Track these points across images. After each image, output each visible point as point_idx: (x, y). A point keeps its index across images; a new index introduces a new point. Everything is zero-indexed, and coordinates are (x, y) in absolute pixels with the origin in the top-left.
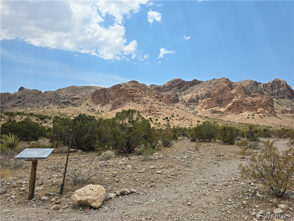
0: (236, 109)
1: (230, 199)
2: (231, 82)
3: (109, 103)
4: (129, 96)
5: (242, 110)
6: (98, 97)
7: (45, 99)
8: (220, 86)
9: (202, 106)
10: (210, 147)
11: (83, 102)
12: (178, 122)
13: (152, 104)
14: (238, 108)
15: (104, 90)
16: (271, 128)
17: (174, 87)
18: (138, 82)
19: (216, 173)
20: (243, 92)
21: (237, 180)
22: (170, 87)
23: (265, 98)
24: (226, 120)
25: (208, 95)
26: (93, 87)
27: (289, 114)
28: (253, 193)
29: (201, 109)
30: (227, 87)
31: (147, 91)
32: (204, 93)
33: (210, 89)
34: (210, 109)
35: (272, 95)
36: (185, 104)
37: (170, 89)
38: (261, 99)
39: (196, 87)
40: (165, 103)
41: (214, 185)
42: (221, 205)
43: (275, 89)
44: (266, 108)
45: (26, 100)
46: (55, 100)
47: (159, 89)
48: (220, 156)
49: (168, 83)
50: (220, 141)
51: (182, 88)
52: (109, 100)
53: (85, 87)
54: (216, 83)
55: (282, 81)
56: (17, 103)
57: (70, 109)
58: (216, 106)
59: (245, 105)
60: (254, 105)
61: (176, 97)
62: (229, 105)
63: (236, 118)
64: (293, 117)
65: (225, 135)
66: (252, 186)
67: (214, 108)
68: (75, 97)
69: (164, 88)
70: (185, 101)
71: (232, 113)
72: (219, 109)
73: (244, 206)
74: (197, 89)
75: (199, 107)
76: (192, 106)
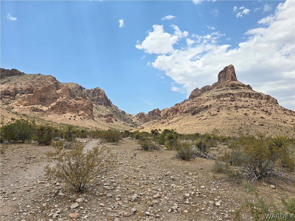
0: (60, 109)
1: (28, 205)
2: (58, 82)
5: (65, 110)
8: (46, 83)
9: (20, 101)
10: (22, 149)
14: (61, 108)
16: (89, 129)
19: (20, 179)
20: (68, 94)
21: (43, 183)
23: (86, 102)
24: (47, 120)
25: (30, 90)
27: (103, 118)
28: (55, 194)
29: (19, 104)
30: (53, 85)
32: (24, 87)
33: (33, 84)
34: (30, 106)
35: (93, 100)
38: (83, 103)
41: (14, 193)
42: (16, 215)
43: (95, 95)
44: (87, 111)
48: (30, 158)
50: (35, 142)
54: (41, 78)
55: (101, 90)
58: (39, 104)
59: (69, 106)
60: (77, 108)
62: (52, 105)
63: (58, 118)
64: (105, 121)
65: (42, 135)
66: (57, 186)
67: (35, 106)
71: (55, 113)
72: (41, 107)
73: (43, 209)
74: (16, 80)
75: (16, 103)
76: (7, 100)
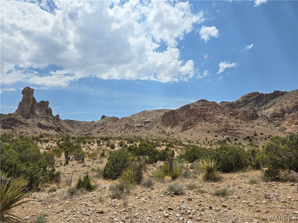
3: (178, 124)
4: (200, 116)
6: (167, 119)
7: (122, 124)
9: (290, 120)
11: (154, 125)
12: (264, 141)
13: (227, 122)
15: (172, 112)
17: (250, 101)
18: (207, 101)
22: (245, 102)
25: (297, 108)
26: (162, 110)
29: (290, 124)
31: (218, 108)
32: (291, 105)
36: (267, 120)
37: (245, 105)
39: (279, 100)
40: (242, 120)
45: (107, 126)
46: (131, 125)
47: (231, 105)
49: (242, 98)
51: (260, 102)
52: (178, 121)
53: (155, 111)
56: (100, 130)
57: (143, 132)
61: (255, 113)
68: (147, 120)
69: (238, 104)
70: (266, 117)
74: (281, 101)
75: (287, 123)
76: (277, 122)
